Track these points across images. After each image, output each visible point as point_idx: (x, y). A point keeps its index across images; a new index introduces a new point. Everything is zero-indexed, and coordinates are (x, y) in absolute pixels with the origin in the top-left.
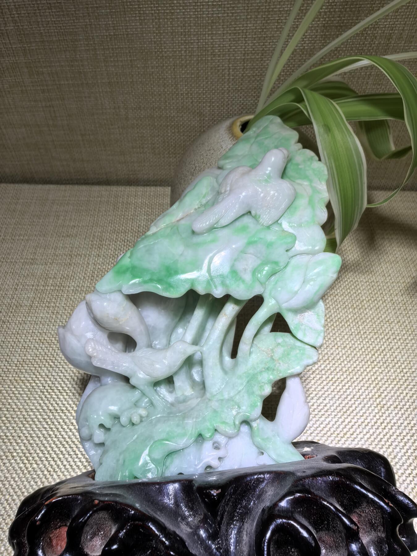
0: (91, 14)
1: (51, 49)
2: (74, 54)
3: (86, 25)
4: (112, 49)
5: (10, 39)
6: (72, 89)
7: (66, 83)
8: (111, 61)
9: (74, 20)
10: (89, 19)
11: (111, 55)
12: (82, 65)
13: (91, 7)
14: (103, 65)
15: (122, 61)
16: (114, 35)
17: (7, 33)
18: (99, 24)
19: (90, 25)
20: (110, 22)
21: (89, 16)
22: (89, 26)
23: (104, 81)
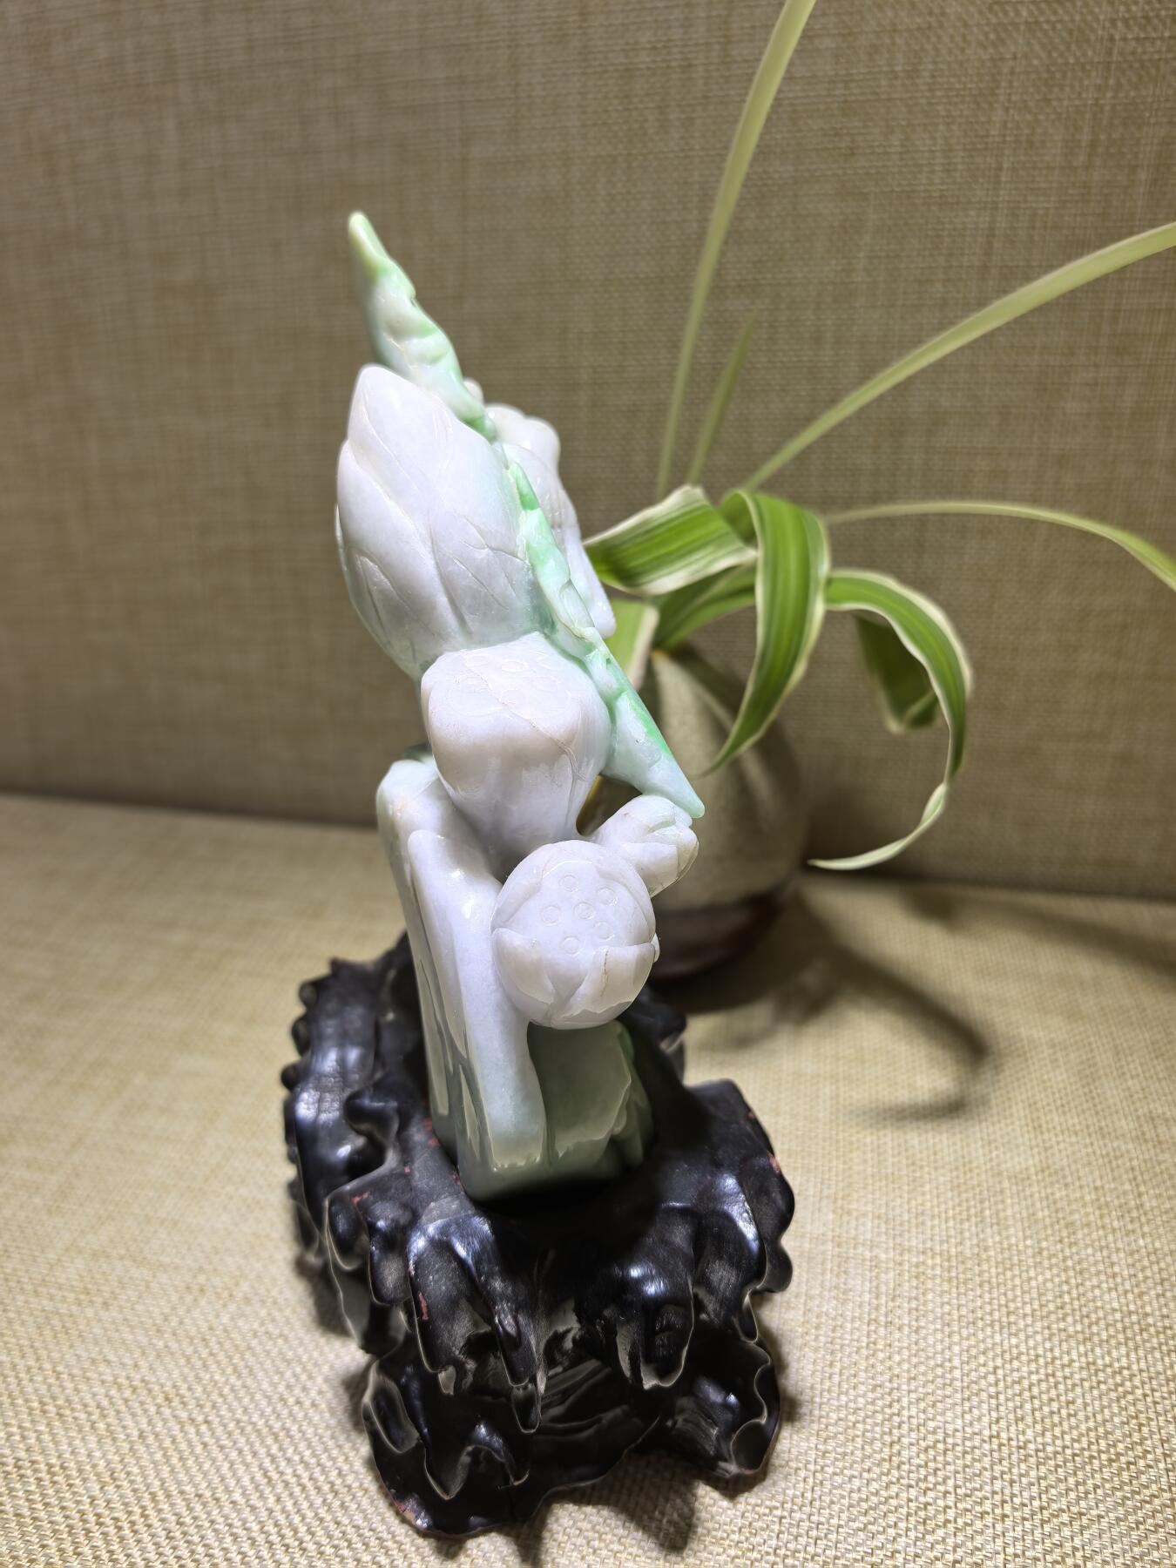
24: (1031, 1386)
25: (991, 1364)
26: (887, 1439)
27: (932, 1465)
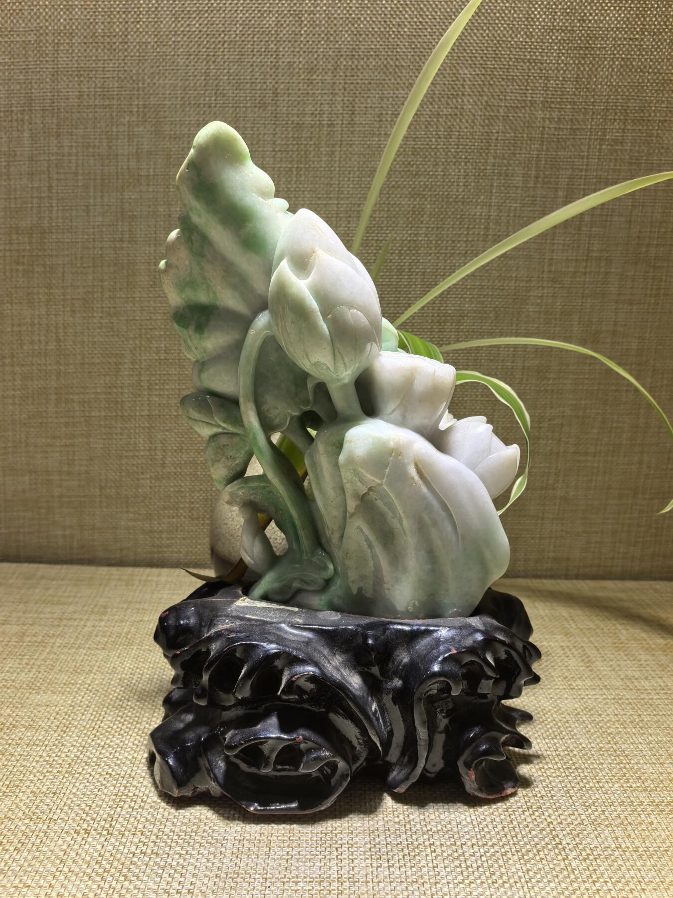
0: (143, 336)
1: (90, 372)
2: (115, 379)
3: (134, 347)
4: (160, 375)
5: (48, 359)
6: (102, 423)
7: (98, 414)
8: (156, 389)
9: (123, 341)
10: (140, 341)
11: (157, 382)
12: (121, 393)
13: (145, 329)
14: (146, 393)
15: (167, 389)
16: (166, 359)
17: (45, 353)
18: (150, 347)
19: (140, 347)
20: (162, 345)
21: (141, 338)
22: (137, 349)
23: (143, 413)
24: (626, 818)
25: (600, 809)
26: (560, 858)
27: (591, 868)
